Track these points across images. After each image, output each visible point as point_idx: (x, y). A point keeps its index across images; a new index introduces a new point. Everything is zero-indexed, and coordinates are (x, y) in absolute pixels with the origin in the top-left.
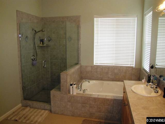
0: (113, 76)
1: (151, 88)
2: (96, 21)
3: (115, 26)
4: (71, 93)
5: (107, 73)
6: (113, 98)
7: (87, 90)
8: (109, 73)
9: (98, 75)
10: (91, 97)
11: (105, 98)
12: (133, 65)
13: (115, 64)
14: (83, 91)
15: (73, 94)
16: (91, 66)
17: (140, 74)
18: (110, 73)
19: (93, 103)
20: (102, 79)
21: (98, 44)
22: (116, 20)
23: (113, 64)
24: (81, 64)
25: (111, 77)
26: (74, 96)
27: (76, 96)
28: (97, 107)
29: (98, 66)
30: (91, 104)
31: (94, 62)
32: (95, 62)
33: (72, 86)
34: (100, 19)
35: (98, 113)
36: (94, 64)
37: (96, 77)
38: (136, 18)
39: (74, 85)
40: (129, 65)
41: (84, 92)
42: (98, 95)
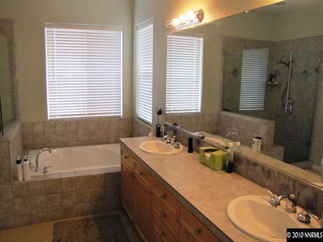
0: (87, 137)
1: (167, 143)
2: (47, 34)
3: (85, 46)
4: (21, 179)
5: (76, 132)
6: (102, 173)
7: (50, 166)
8: (79, 131)
9: (58, 138)
10: (63, 179)
11: (88, 174)
12: (120, 113)
13: (88, 114)
14: (43, 171)
15: (23, 179)
16: (44, 122)
17: (132, 127)
18: (81, 132)
19: (69, 189)
20: (66, 145)
21: (53, 79)
22: (86, 33)
23: (85, 114)
24: (20, 120)
25: (83, 139)
26: (28, 184)
27: (31, 182)
28: (77, 194)
29: (56, 122)
30: (64, 192)
31: (49, 115)
32: (50, 113)
33: (21, 164)
34: (55, 29)
35: (79, 205)
36: (49, 118)
37: (54, 143)
38: (122, 32)
39: (26, 160)
40: (113, 115)
41: (45, 173)
42: (75, 172)
